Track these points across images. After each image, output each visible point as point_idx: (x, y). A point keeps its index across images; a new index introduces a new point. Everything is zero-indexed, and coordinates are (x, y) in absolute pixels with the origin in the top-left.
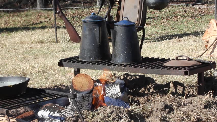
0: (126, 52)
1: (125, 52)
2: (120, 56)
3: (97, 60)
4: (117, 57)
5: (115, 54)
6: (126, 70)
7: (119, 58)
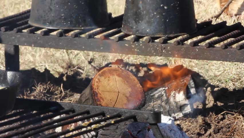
0: (165, 8)
1: (163, 7)
2: (150, 18)
3: (82, 27)
4: (142, 20)
5: (136, 12)
6: (169, 51)
7: (149, 23)
